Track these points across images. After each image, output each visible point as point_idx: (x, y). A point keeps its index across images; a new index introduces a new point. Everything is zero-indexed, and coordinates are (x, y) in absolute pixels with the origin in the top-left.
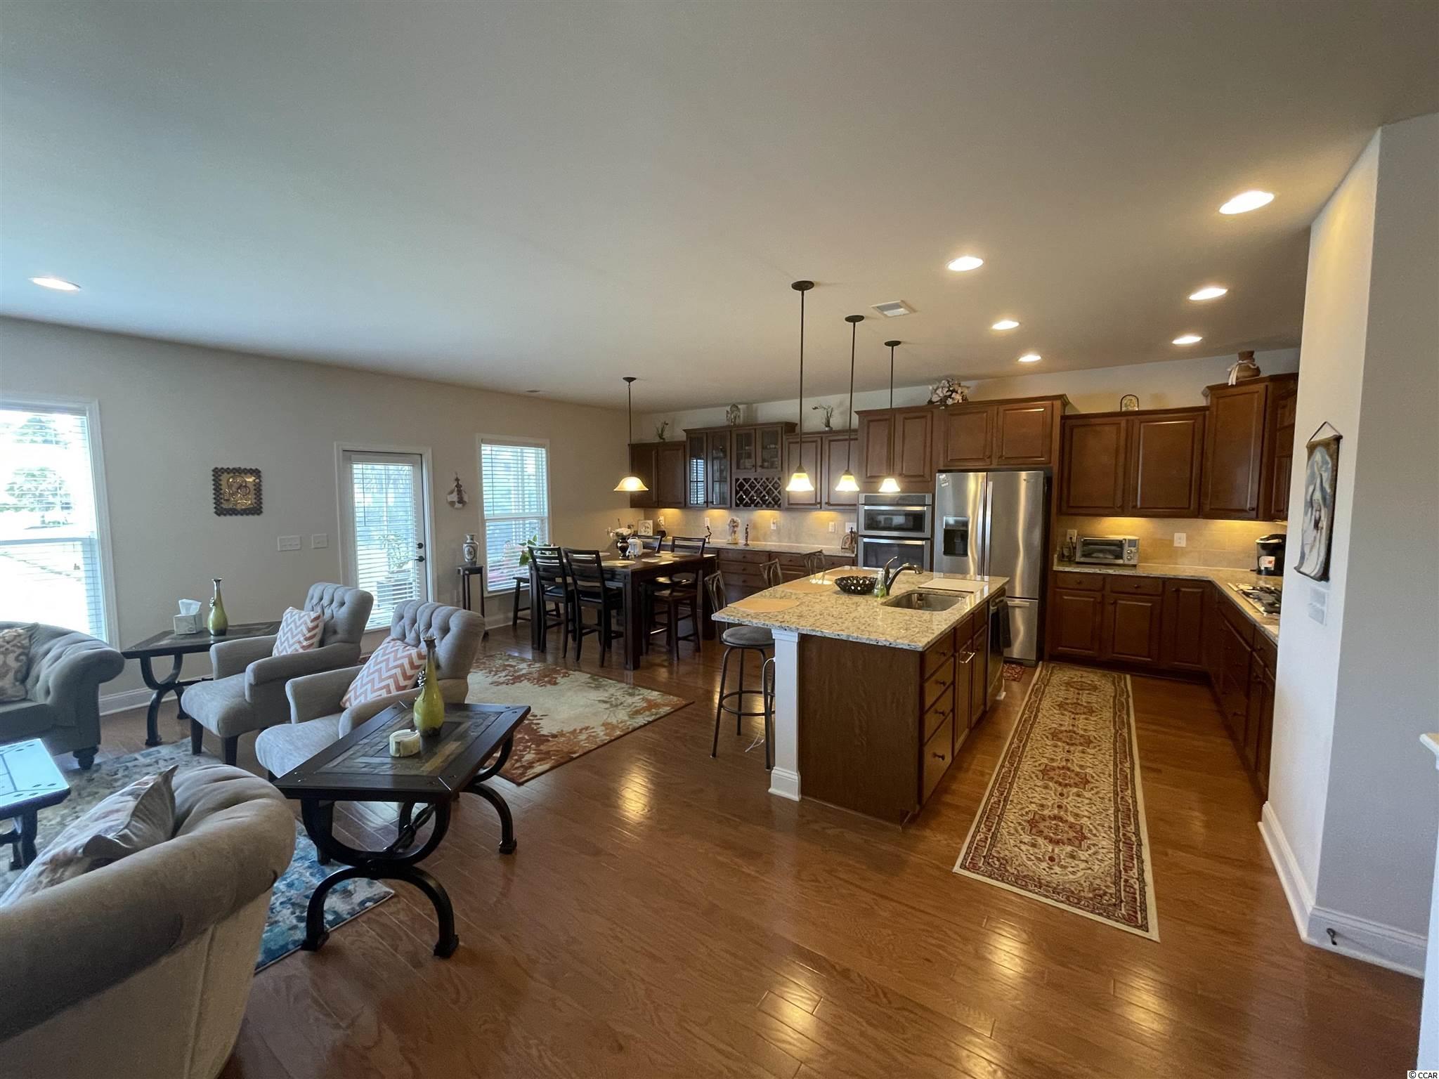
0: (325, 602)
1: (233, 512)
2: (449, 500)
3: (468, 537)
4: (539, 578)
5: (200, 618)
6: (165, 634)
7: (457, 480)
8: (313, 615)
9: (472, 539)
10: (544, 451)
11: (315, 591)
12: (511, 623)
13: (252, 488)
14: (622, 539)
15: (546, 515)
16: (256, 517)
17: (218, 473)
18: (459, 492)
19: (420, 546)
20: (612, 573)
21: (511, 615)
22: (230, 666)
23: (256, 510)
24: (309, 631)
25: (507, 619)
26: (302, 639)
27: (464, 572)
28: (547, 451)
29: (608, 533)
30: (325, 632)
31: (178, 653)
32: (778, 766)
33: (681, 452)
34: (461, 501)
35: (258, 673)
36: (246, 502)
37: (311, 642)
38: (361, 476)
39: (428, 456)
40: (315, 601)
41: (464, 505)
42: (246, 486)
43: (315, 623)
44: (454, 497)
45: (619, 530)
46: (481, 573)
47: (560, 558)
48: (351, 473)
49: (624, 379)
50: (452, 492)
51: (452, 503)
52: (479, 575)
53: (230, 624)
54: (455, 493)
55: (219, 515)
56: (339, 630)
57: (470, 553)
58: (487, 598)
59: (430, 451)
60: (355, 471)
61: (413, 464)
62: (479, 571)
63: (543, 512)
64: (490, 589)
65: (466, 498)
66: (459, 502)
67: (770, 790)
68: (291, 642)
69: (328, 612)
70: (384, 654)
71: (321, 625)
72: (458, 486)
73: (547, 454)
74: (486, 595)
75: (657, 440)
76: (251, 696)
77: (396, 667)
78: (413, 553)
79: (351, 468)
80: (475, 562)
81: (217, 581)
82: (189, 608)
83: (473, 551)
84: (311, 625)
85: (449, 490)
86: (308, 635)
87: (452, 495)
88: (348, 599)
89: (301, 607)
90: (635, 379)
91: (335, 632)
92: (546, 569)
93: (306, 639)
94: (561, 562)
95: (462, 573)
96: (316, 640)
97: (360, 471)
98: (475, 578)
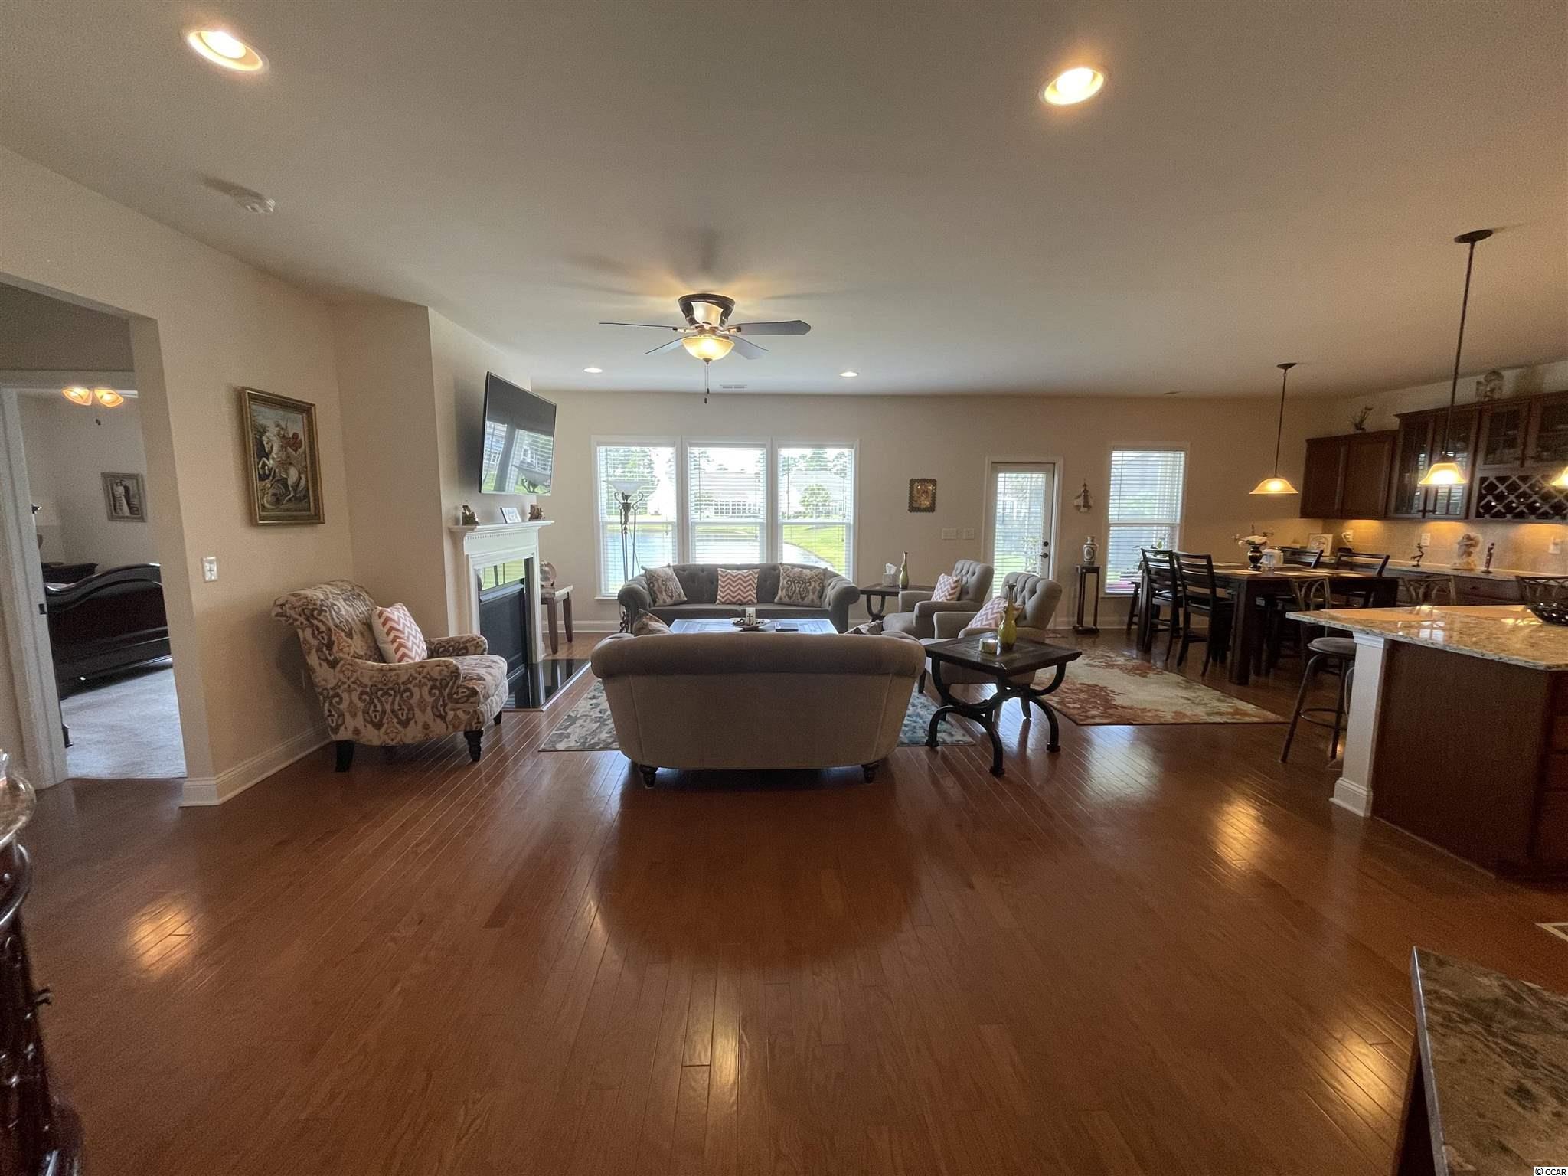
0: (964, 572)
1: (918, 510)
2: (1076, 504)
3: (1089, 538)
4: (1151, 581)
5: (895, 577)
6: (879, 585)
7: (1085, 485)
8: (955, 579)
9: (1092, 541)
10: (1182, 454)
11: (959, 565)
12: (1125, 627)
13: (930, 493)
14: (1253, 548)
15: (1178, 521)
16: (931, 514)
17: (913, 482)
18: (1086, 498)
19: (1046, 544)
20: (1227, 581)
21: (1126, 619)
22: (908, 607)
23: (931, 509)
24: (952, 589)
25: (1121, 623)
26: (947, 594)
27: (1081, 570)
28: (1186, 454)
29: (1236, 540)
30: (961, 592)
31: (883, 594)
32: (1347, 777)
33: (1387, 447)
34: (1086, 505)
35: (921, 608)
36: (927, 503)
37: (952, 597)
38: (1003, 483)
39: (1060, 463)
40: (959, 571)
41: (1089, 509)
42: (927, 492)
43: (956, 584)
44: (1081, 502)
45: (1251, 538)
46: (1098, 572)
47: (1170, 562)
48: (997, 481)
49: (1278, 366)
50: (1078, 497)
51: (1078, 507)
52: (1096, 574)
53: (910, 584)
54: (1082, 498)
55: (911, 512)
56: (970, 591)
57: (1088, 553)
58: (1102, 598)
59: (1062, 461)
60: (1000, 479)
61: (1046, 471)
62: (1096, 570)
63: (1176, 519)
64: (1108, 591)
65: (1091, 503)
66: (1084, 506)
67: (1332, 799)
68: (941, 595)
69: (965, 579)
70: (992, 604)
71: (959, 588)
72: (1085, 491)
73: (1186, 458)
74: (1101, 595)
75: (1352, 431)
76: (916, 623)
77: (996, 613)
78: (1039, 549)
79: (997, 477)
80: (1093, 562)
81: (906, 553)
82: (891, 569)
83: (1092, 552)
84: (953, 585)
85: (1077, 494)
86: (951, 592)
87: (1078, 500)
88: (977, 570)
89: (950, 574)
90: (1294, 364)
91: (968, 593)
92: (1159, 572)
93: (950, 595)
94: (1172, 565)
95: (1079, 571)
96: (955, 596)
97: (1003, 479)
98: (1091, 578)
